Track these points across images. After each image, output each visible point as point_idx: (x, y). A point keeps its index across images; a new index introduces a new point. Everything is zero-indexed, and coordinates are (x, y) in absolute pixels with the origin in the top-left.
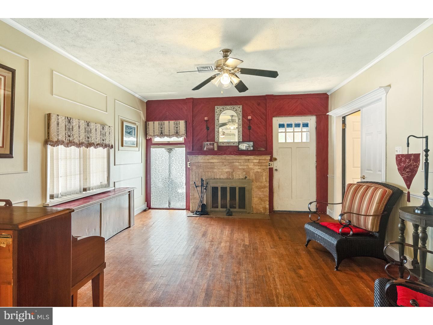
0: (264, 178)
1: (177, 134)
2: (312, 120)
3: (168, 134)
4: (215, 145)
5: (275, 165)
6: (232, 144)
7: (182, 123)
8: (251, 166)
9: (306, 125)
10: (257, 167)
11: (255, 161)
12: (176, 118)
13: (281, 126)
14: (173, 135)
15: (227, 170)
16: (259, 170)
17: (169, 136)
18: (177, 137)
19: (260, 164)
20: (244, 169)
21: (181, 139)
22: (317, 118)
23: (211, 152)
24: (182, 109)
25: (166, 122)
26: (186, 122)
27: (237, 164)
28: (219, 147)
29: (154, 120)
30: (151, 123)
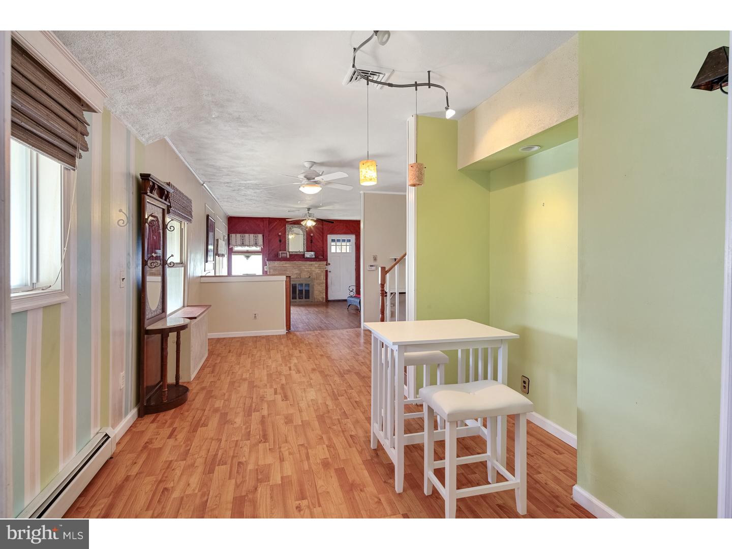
0: (322, 277)
1: (256, 245)
2: (353, 237)
3: (248, 244)
4: (288, 254)
5: (329, 268)
6: (299, 253)
7: (260, 236)
8: (313, 269)
9: (349, 241)
10: (318, 270)
11: (316, 265)
12: (255, 232)
13: (333, 241)
14: (252, 246)
15: (296, 272)
16: (319, 272)
17: (249, 246)
18: (256, 246)
19: (319, 267)
20: (308, 271)
21: (258, 249)
22: (356, 236)
23: (285, 259)
24: (259, 225)
25: (247, 235)
26: (263, 235)
27: (304, 267)
28: (290, 255)
29: (236, 232)
30: (233, 236)
